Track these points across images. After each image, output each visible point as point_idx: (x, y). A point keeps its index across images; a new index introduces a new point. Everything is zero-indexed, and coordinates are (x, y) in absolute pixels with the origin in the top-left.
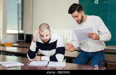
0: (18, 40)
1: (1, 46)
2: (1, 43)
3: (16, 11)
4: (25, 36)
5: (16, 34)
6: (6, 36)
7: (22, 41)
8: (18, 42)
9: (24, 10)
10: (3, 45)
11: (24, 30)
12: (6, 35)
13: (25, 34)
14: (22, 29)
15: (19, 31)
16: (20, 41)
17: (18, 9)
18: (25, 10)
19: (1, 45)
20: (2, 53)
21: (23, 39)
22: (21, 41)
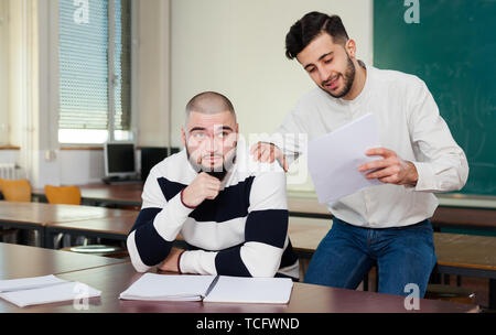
0: (107, 174)
1: (32, 201)
2: (32, 188)
3: (100, 49)
4: (138, 155)
5: (98, 148)
6: (53, 157)
7: (127, 179)
8: (107, 183)
9: (134, 41)
10: (43, 199)
11: (134, 128)
12: (57, 151)
13: (139, 148)
14: (126, 124)
15: (112, 135)
16: (116, 179)
17: (108, 39)
18: (139, 43)
19: (33, 195)
20: (36, 232)
21: (131, 168)
22: (122, 175)
